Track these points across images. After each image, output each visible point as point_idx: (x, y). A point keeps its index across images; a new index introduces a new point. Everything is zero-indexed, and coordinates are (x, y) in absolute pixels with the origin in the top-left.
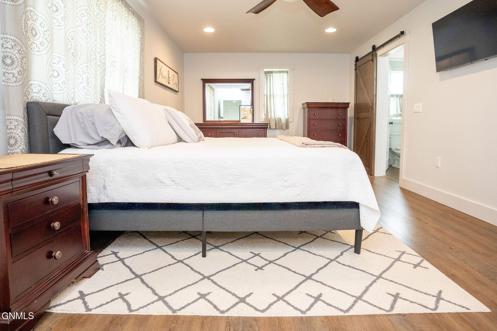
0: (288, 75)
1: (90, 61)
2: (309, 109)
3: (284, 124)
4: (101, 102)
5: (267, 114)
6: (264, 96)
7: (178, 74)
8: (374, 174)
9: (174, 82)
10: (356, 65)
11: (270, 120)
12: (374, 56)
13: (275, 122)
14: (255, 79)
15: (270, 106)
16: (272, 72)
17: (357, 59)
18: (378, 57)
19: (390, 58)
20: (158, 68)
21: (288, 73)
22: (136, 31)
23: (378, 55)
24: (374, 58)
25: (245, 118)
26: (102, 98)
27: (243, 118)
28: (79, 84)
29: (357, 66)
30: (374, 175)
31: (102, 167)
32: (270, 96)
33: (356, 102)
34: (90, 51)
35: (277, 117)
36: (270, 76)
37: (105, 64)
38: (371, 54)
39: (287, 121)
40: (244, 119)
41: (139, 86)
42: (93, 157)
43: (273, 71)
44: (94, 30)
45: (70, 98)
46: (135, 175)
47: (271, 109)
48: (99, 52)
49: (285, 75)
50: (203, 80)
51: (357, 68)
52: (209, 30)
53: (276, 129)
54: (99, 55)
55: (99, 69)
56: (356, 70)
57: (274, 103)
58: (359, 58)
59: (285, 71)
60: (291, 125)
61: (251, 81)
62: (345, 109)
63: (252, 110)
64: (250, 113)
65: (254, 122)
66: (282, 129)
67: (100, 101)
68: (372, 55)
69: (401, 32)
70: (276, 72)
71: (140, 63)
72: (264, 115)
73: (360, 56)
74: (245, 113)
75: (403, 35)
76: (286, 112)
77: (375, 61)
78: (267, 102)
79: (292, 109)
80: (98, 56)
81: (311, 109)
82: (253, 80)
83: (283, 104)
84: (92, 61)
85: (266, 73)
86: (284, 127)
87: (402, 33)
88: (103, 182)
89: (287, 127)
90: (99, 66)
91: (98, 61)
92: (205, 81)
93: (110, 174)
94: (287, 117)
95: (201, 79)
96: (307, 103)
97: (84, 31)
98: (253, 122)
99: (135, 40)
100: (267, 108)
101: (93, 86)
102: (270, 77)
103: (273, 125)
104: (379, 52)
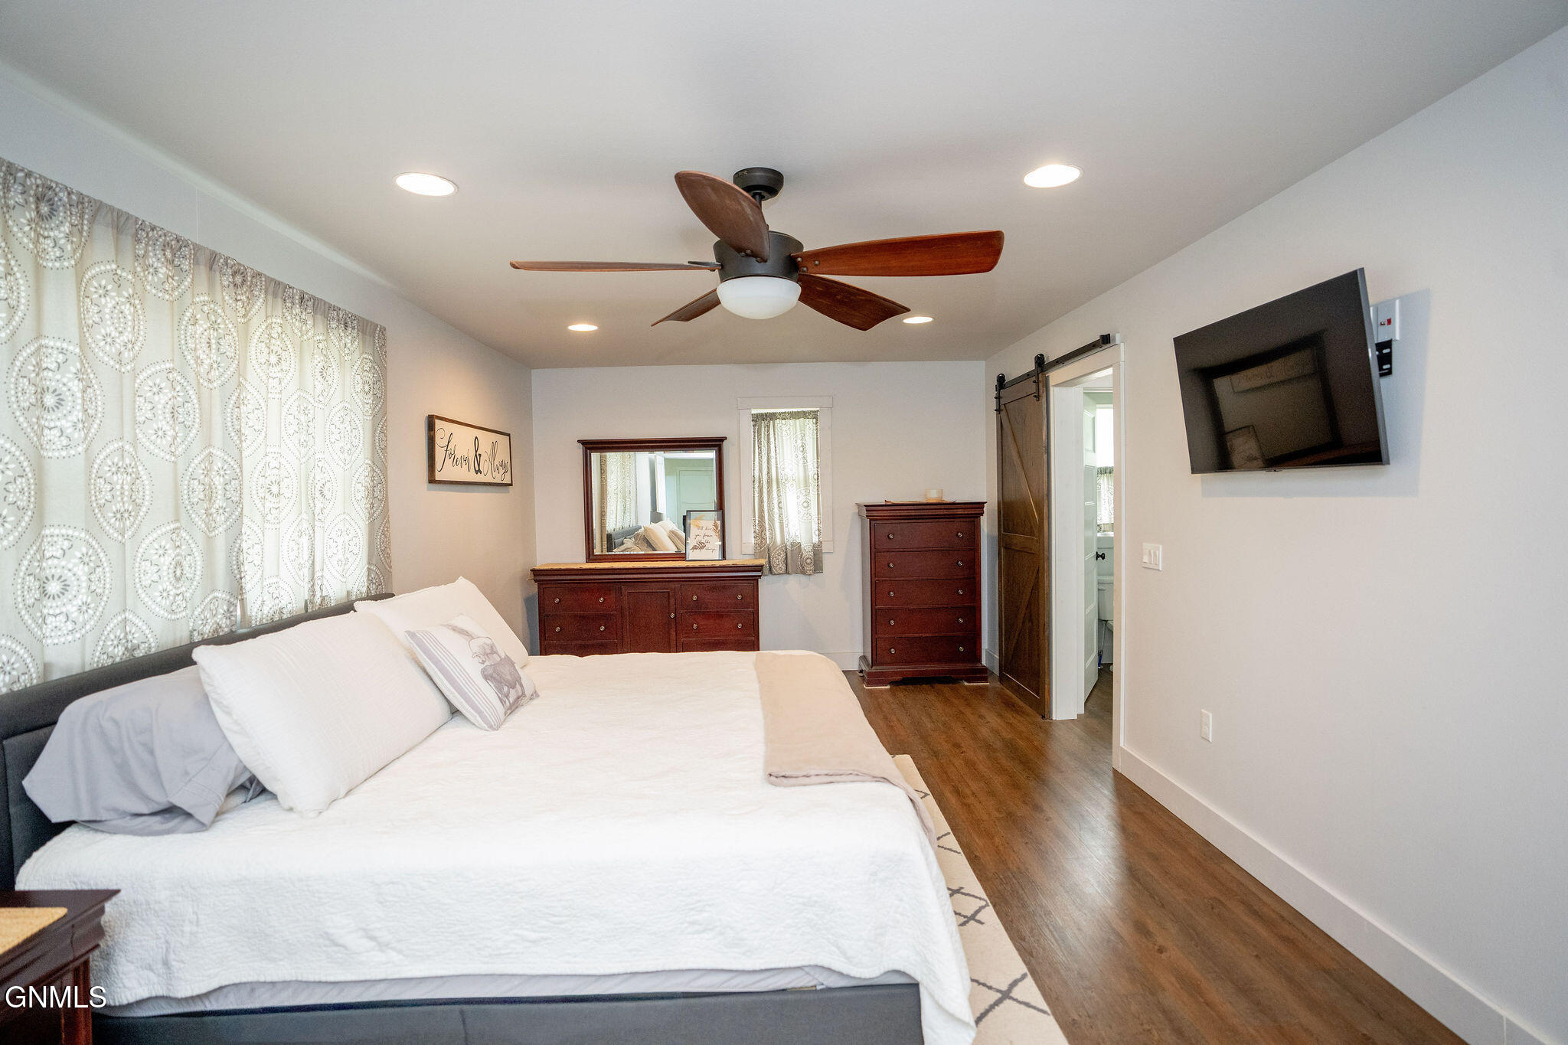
0: (817, 423)
1: (189, 507)
2: (873, 522)
3: (808, 561)
4: (228, 610)
5: (760, 535)
6: (754, 482)
7: (509, 435)
8: (1050, 712)
9: (497, 462)
10: (998, 398)
11: (772, 549)
12: (1041, 385)
13: (783, 555)
14: (726, 438)
15: (771, 510)
16: (772, 417)
17: (1001, 379)
18: (1051, 389)
19: (1084, 389)
20: (440, 441)
21: (817, 419)
22: (356, 368)
23: (1052, 382)
24: (1041, 391)
25: (701, 546)
26: (232, 600)
27: (694, 548)
28: (145, 589)
29: (1003, 402)
30: (1050, 718)
31: (160, 903)
32: (769, 483)
33: (1000, 496)
34: (188, 478)
35: (788, 541)
36: (768, 426)
37: (240, 502)
38: (1034, 378)
39: (818, 552)
40: (698, 550)
41: (371, 515)
42: (114, 899)
43: (774, 414)
44: (197, 420)
45: (109, 643)
46: (259, 923)
47: (771, 520)
48: (222, 473)
49: (810, 423)
50: (584, 443)
51: (1002, 407)
52: (583, 327)
53: (787, 572)
54: (222, 479)
55: (221, 519)
56: (998, 410)
57: (780, 503)
58: (1007, 379)
59: (810, 412)
60: (827, 562)
61: (715, 443)
62: (972, 519)
63: (719, 523)
64: (712, 533)
65: (727, 556)
66: (804, 573)
67: (225, 608)
68: (1034, 382)
69: (1102, 336)
70: (784, 416)
71: (373, 450)
72: (753, 535)
73: (1011, 375)
74: (702, 532)
75: (1108, 345)
76: (815, 527)
77: (1044, 400)
78: (761, 502)
79: (827, 516)
80: (217, 483)
81: (878, 522)
82: (722, 440)
83: (805, 504)
84: (195, 507)
85: (758, 419)
86: (810, 568)
87: (1106, 340)
88: (162, 949)
89: (818, 568)
90: (221, 511)
91: (219, 497)
92: (591, 446)
93: (182, 926)
94: (816, 540)
95: (579, 441)
96: (865, 506)
97: (160, 433)
98: (724, 557)
99: (354, 395)
100: (762, 517)
101: (197, 578)
102: (768, 431)
103: (778, 563)
104: (1055, 376)
